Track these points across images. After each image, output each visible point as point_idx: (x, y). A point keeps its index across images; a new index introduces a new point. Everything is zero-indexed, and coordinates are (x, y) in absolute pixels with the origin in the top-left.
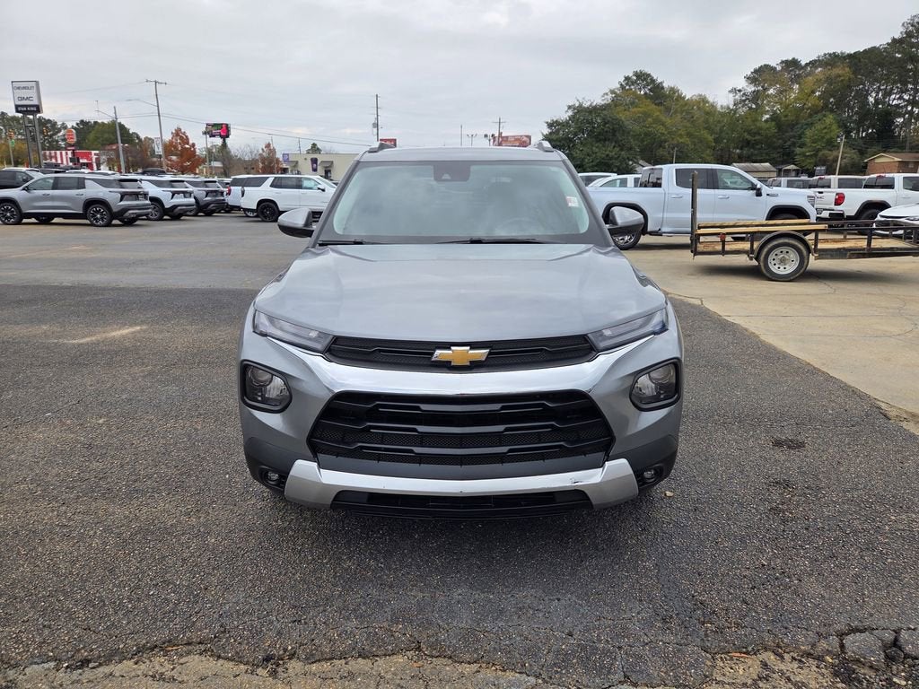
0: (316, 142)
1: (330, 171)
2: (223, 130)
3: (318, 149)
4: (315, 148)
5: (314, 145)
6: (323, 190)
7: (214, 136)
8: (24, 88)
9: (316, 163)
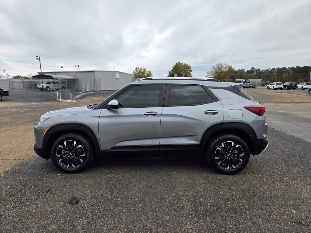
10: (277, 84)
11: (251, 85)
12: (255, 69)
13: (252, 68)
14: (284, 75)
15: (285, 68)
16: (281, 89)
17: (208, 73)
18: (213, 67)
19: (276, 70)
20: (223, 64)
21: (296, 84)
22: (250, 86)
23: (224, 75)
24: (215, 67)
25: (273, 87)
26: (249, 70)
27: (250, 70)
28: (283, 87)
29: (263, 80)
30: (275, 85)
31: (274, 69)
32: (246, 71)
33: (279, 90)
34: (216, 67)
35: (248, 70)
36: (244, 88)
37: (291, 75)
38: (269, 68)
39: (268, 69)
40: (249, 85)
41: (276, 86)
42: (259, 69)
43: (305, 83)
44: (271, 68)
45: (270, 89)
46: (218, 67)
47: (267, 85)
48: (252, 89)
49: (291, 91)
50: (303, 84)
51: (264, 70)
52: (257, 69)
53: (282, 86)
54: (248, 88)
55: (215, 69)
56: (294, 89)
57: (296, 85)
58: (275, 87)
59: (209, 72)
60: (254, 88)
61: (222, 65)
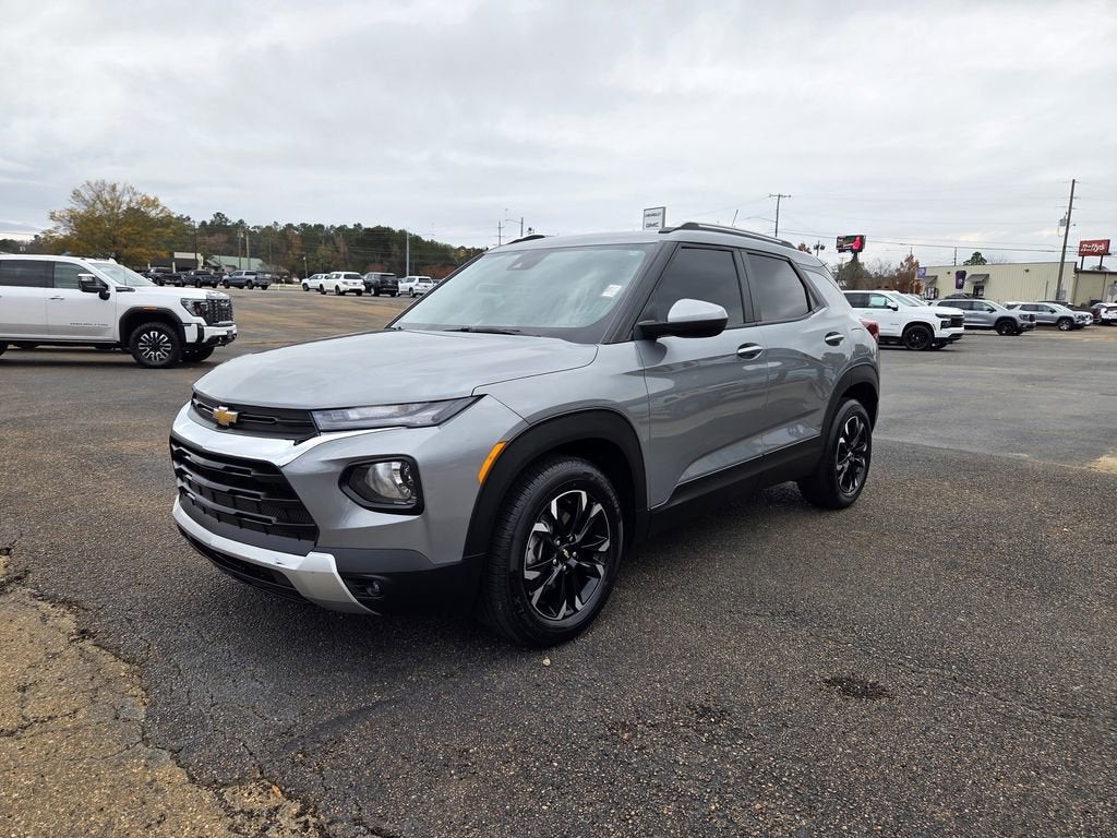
0: (979, 251)
1: (982, 288)
2: (854, 244)
3: (982, 259)
4: (977, 259)
5: (977, 255)
6: (895, 309)
7: (844, 251)
8: (653, 215)
9: (964, 279)
10: (346, 277)
11: (252, 277)
12: (227, 220)
13: (218, 214)
14: (324, 250)
15: (321, 226)
16: (359, 292)
17: (52, 217)
18: (76, 194)
19: (297, 229)
20: (119, 188)
21: (395, 278)
22: (250, 281)
23: (129, 234)
24: (87, 197)
25: (337, 287)
26: (208, 223)
27: (212, 222)
28: (363, 288)
29: (266, 261)
30: (342, 279)
31: (289, 226)
32: (197, 226)
33: (353, 297)
34: (88, 195)
35: (204, 223)
36: (228, 287)
37: (342, 250)
38: (276, 223)
39: (271, 224)
40: (243, 276)
41: (345, 283)
42: (241, 222)
43: (417, 278)
44: (282, 224)
45: (324, 293)
46: (98, 196)
47: (304, 281)
48: (258, 290)
49: (385, 299)
50: (412, 280)
51: (258, 228)
52: (235, 220)
53: (359, 285)
54: (241, 287)
55: (84, 201)
56: (393, 294)
57: (397, 283)
58: (343, 287)
59: (57, 215)
60: (264, 287)
61: (114, 188)
